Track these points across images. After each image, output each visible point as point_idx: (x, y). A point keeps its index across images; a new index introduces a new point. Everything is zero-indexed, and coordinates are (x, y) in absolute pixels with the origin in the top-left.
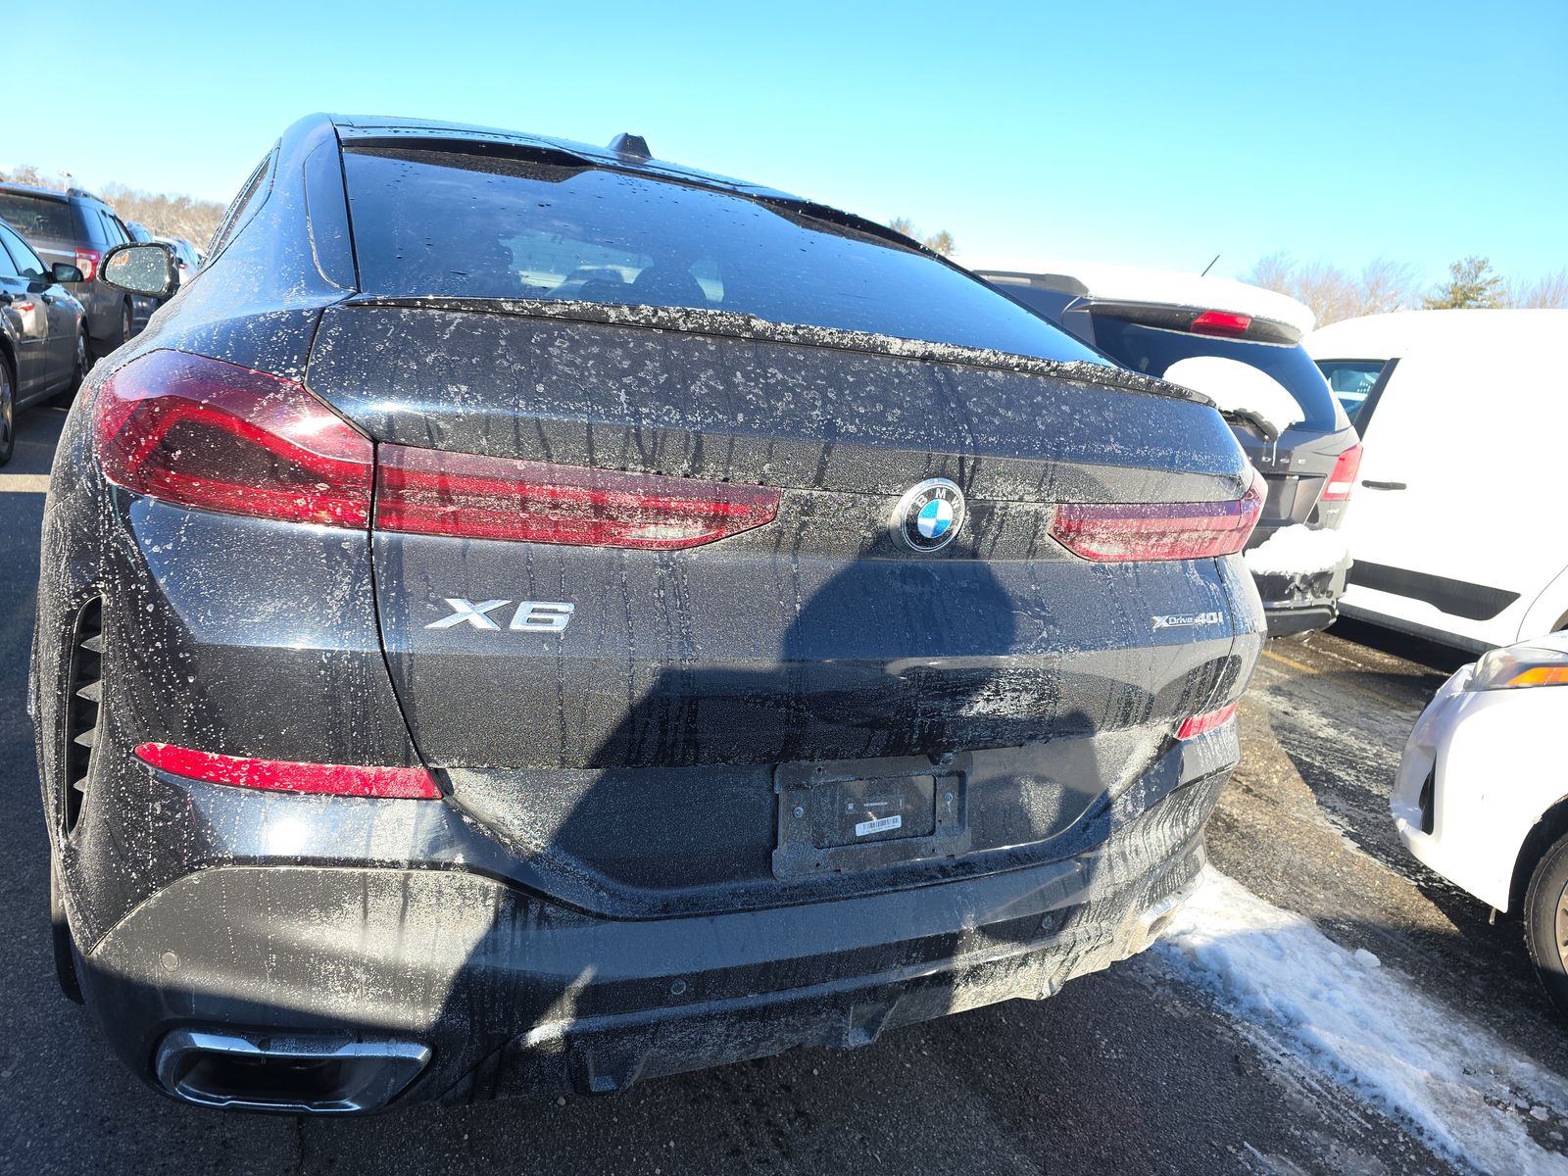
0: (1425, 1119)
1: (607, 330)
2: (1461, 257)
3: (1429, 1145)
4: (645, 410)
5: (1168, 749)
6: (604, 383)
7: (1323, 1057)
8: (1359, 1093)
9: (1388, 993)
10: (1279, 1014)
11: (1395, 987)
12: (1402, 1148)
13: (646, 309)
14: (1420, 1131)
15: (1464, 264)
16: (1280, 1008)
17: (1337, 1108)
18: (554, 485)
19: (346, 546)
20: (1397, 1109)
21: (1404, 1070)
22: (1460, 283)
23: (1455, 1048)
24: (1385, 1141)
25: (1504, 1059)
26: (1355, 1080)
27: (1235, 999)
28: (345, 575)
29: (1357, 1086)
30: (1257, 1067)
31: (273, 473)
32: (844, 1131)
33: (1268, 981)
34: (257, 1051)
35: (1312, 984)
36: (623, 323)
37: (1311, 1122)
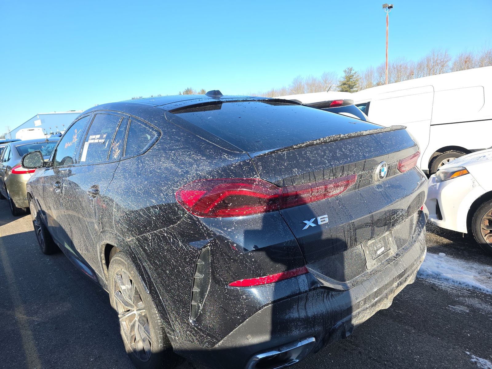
0: (480, 286)
1: (314, 146)
2: (345, 68)
3: (484, 292)
4: (332, 163)
5: (421, 214)
6: (322, 159)
7: (450, 281)
8: (463, 286)
9: (451, 261)
10: (434, 274)
11: (452, 259)
12: (480, 295)
13: (322, 139)
14: (480, 289)
15: (347, 70)
16: (433, 273)
17: (460, 291)
18: (318, 187)
19: (275, 215)
20: (473, 286)
21: (468, 277)
22: (347, 75)
23: (473, 269)
24: (475, 294)
25: (484, 268)
26: (460, 283)
27: (422, 274)
28: (279, 222)
29: (461, 284)
30: (438, 288)
31: (260, 202)
32: (365, 336)
33: (427, 267)
34: (280, 352)
35: (435, 265)
36: (317, 144)
37: (458, 296)
